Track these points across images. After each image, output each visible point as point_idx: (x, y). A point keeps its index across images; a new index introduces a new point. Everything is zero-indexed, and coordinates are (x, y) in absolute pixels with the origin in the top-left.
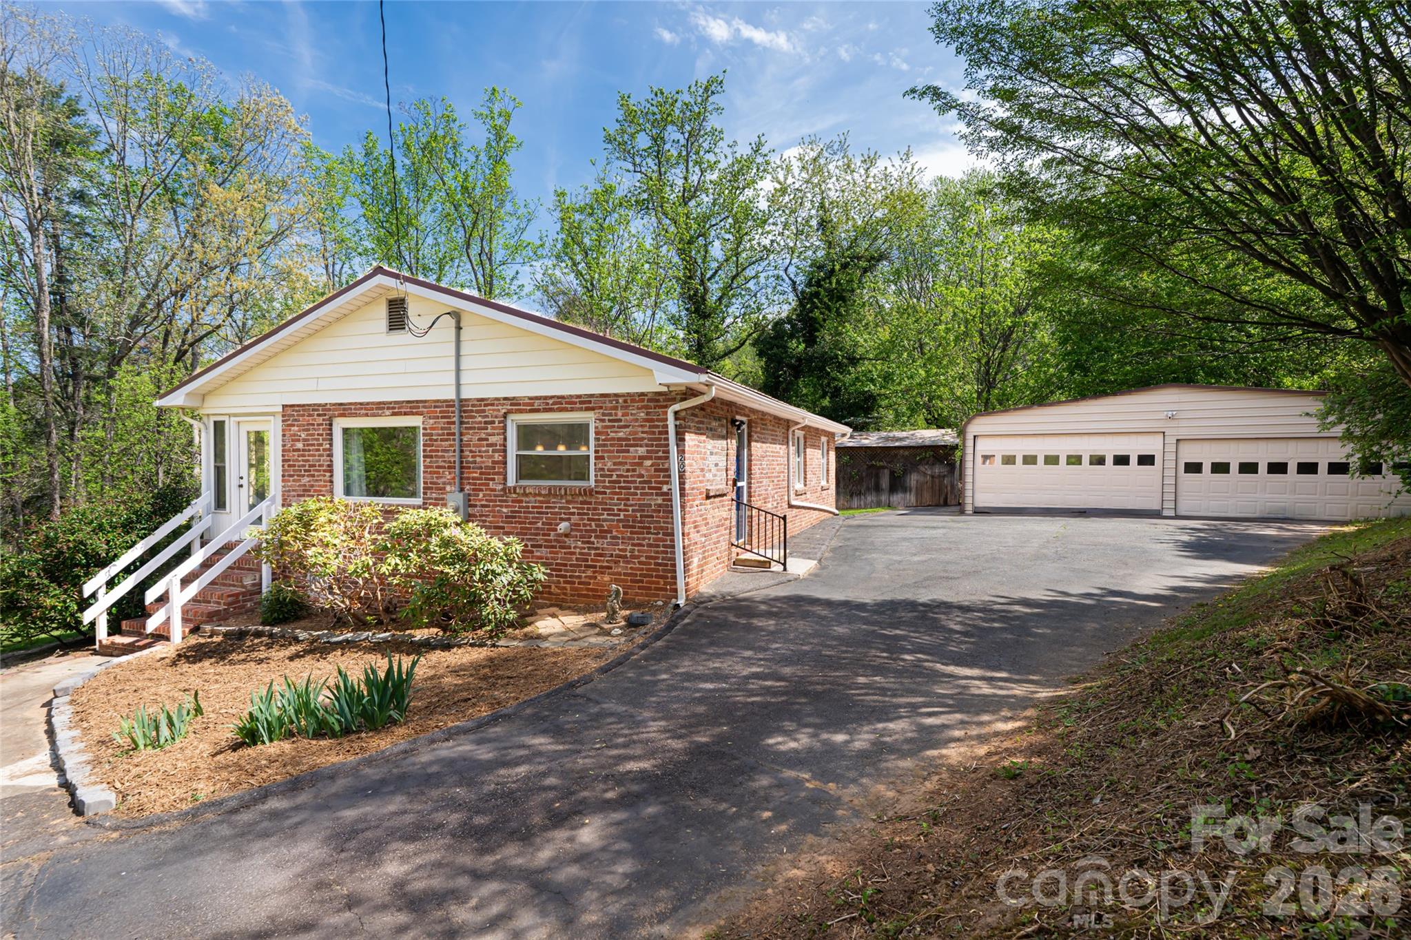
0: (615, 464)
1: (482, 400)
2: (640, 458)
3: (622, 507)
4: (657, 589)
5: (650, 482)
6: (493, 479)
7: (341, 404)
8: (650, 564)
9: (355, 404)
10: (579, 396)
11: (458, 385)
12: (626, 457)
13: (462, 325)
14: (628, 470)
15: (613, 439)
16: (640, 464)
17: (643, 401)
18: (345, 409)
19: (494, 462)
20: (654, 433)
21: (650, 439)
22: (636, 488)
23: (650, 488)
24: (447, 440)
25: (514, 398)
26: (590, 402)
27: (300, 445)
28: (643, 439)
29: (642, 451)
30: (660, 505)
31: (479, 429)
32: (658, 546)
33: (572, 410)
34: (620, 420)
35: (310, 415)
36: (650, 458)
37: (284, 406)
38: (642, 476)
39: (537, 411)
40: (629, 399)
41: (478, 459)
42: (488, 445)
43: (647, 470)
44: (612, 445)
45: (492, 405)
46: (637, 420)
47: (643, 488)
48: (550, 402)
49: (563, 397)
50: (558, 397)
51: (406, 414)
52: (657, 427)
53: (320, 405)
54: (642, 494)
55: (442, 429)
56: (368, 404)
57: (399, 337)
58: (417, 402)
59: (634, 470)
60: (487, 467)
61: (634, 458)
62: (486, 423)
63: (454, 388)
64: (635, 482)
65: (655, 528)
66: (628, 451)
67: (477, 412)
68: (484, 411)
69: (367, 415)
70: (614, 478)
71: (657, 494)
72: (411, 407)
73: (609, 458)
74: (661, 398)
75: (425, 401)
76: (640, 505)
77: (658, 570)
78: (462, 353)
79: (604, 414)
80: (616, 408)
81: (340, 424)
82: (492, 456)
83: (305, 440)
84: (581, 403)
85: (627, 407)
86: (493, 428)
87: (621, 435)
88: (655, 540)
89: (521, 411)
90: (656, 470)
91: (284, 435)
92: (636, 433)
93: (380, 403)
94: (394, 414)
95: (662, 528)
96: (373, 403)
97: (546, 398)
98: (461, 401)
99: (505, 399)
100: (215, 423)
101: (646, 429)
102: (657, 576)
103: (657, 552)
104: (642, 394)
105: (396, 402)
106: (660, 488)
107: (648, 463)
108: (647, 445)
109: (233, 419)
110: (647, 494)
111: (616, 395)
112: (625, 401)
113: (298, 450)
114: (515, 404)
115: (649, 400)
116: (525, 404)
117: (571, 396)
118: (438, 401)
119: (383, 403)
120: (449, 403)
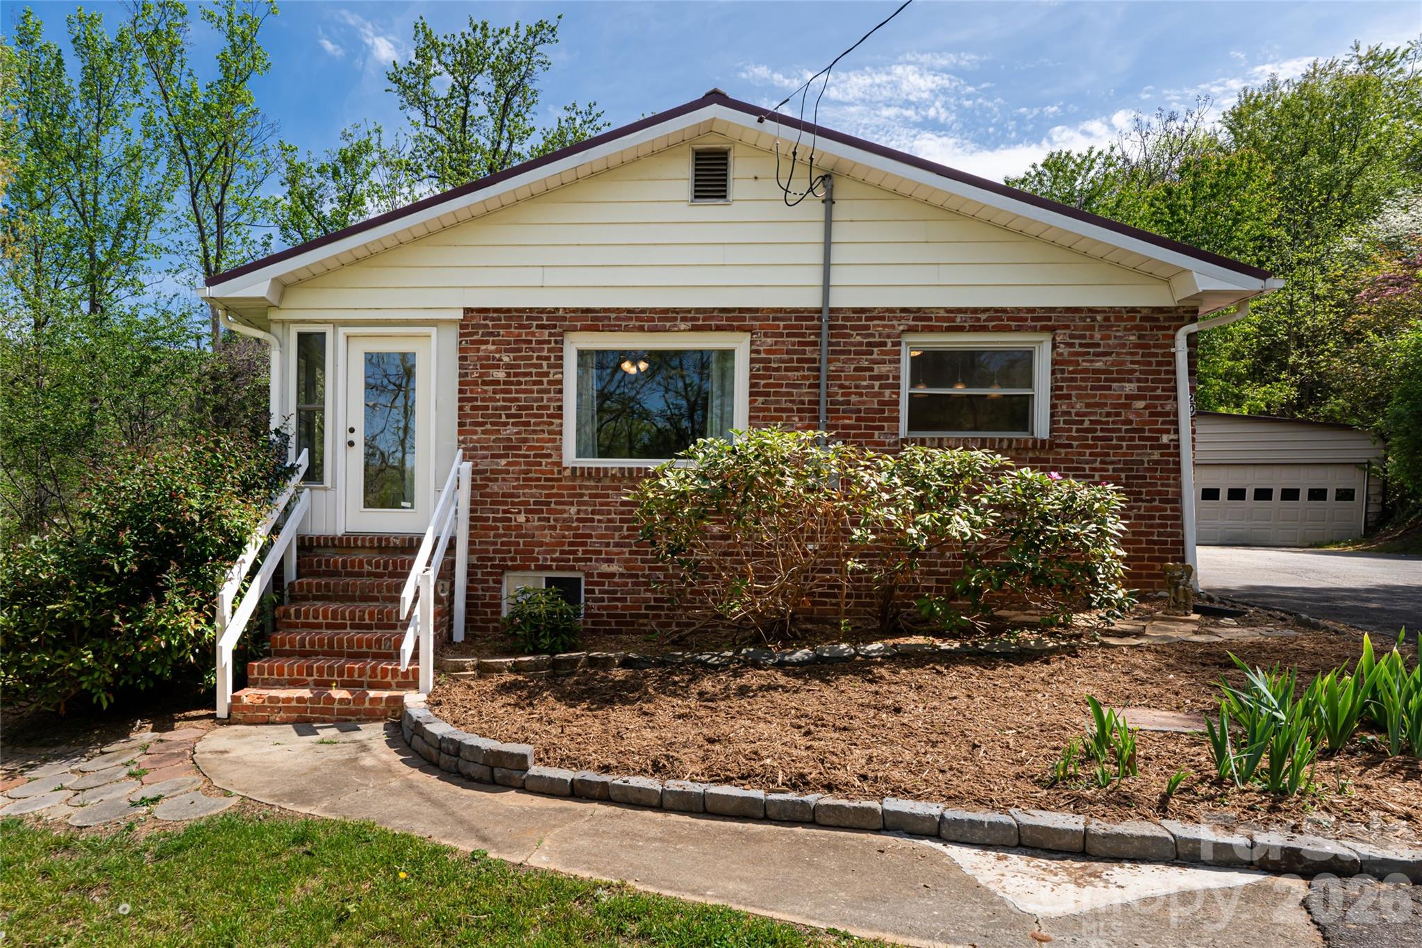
0: (1088, 405)
1: (863, 310)
2: (1128, 397)
3: (1097, 465)
4: (1149, 576)
5: (1143, 430)
6: (881, 428)
7: (588, 310)
8: (1140, 542)
9: (618, 310)
10: (1031, 310)
11: (826, 287)
12: (1105, 396)
13: (835, 197)
14: (1108, 415)
15: (1086, 371)
16: (1127, 406)
17: (1134, 319)
18: (594, 319)
19: (881, 403)
20: (1150, 364)
21: (1141, 372)
22: (1121, 439)
23: (1141, 439)
24: (797, 369)
25: (919, 310)
26: (1049, 319)
27: (500, 375)
28: (1133, 371)
29: (1130, 388)
30: (1157, 462)
31: (856, 353)
32: (1153, 517)
33: (1019, 329)
34: (1098, 345)
35: (521, 327)
36: (1143, 398)
37: (467, 310)
38: (1130, 422)
39: (960, 329)
40: (1112, 316)
41: (854, 398)
42: (872, 378)
43: (1138, 414)
44: (1083, 379)
45: (882, 318)
46: (1124, 346)
47: (1132, 439)
48: (983, 316)
49: (1004, 310)
50: (997, 310)
51: (719, 328)
52: (1155, 355)
53: (543, 310)
54: (1129, 447)
55: (788, 352)
56: (643, 311)
57: (710, 210)
58: (741, 310)
59: (1118, 414)
60: (868, 411)
61: (1119, 397)
62: (870, 344)
63: (818, 293)
64: (1119, 430)
65: (1148, 493)
66: (1110, 388)
67: (853, 328)
68: (867, 327)
69: (641, 329)
70: (1086, 425)
71: (1152, 447)
72: (730, 319)
73: (1079, 397)
74: (1161, 317)
75: (756, 310)
76: (1126, 463)
77: (1153, 550)
78: (835, 238)
79: (1071, 336)
80: (1092, 328)
81: (576, 343)
82: (881, 394)
83: (508, 366)
84: (1033, 319)
85: (1109, 328)
86: (882, 353)
87: (1099, 365)
88: (1147, 509)
89: (931, 329)
90: (1151, 414)
91: (462, 359)
92: (1123, 363)
93: (666, 310)
94: (695, 329)
95: (1159, 493)
96: (653, 310)
97: (975, 310)
98: (832, 310)
99: (904, 310)
100: (302, 337)
101: (1138, 358)
102: (1150, 559)
103: (1152, 526)
104: (1133, 310)
105: (698, 310)
106: (1157, 439)
107: (1140, 404)
108: (1139, 380)
109: (342, 331)
110: (1137, 447)
111: (1092, 310)
112: (1107, 319)
113: (497, 382)
114: (921, 319)
115: (1143, 319)
116: (938, 319)
117: (1018, 310)
118: (780, 310)
119: (675, 310)
120: (801, 315)
